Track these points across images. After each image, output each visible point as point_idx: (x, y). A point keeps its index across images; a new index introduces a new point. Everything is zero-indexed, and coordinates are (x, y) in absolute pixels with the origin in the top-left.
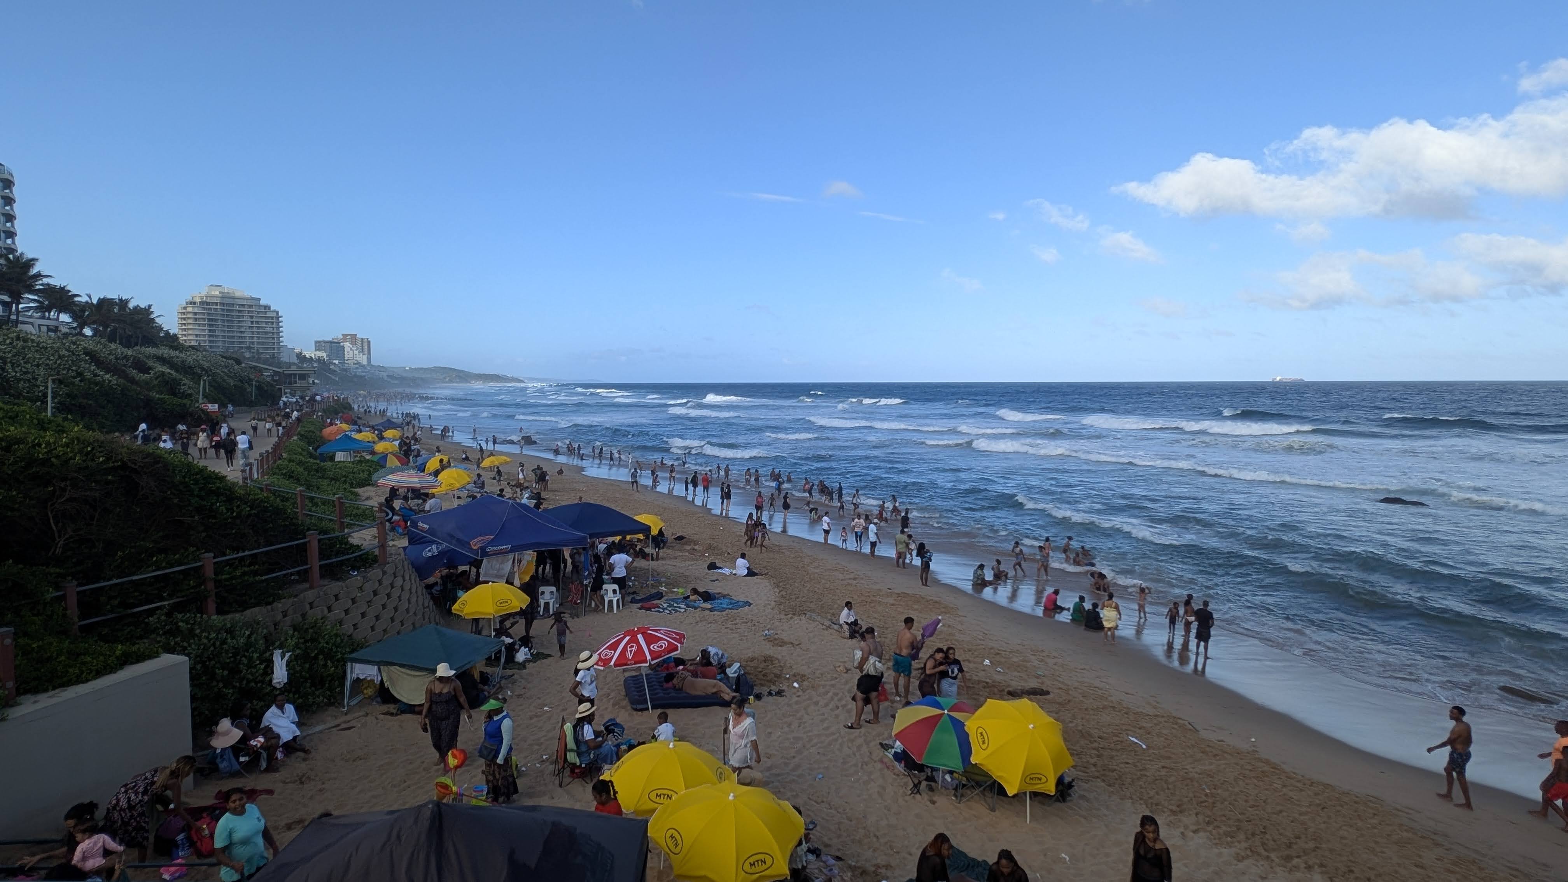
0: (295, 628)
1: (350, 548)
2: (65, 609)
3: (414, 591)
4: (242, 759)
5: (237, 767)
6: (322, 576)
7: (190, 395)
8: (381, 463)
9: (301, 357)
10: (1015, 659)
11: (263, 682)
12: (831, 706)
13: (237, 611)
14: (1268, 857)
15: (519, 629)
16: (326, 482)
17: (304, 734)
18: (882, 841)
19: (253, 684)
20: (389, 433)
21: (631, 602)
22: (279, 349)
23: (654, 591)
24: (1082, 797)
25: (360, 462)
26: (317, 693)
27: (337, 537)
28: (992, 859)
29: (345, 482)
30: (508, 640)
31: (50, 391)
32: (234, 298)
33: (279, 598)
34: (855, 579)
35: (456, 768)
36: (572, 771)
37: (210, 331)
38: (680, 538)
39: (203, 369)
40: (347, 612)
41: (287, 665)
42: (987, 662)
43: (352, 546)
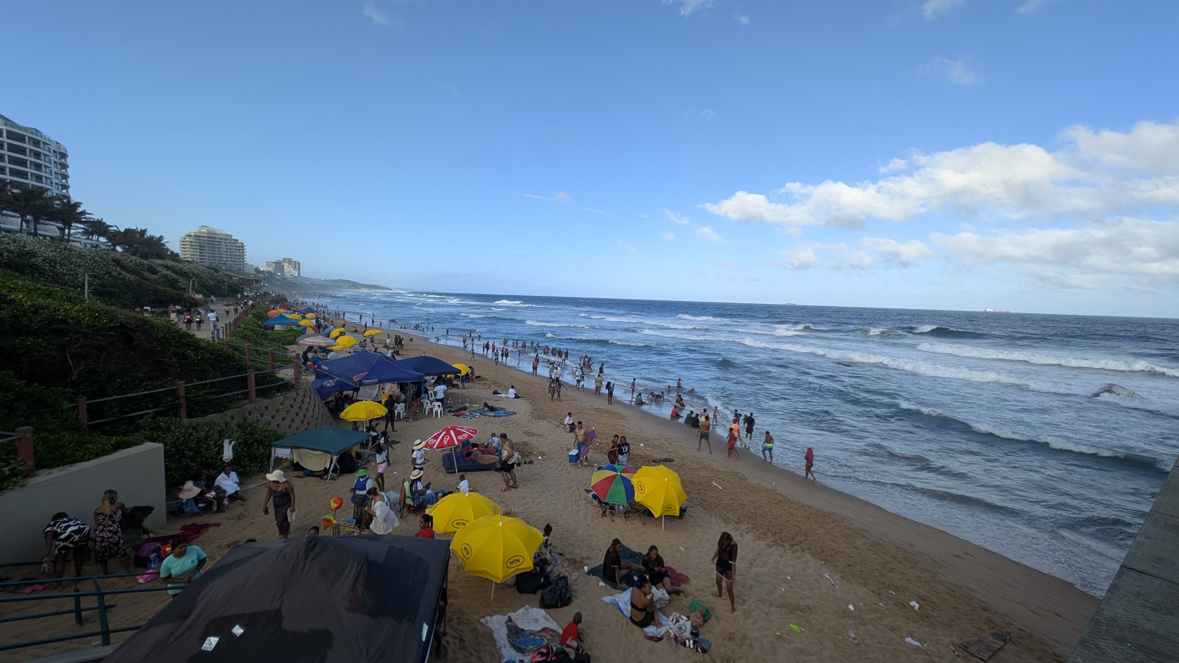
0: (239, 426)
1: (276, 380)
2: (78, 415)
3: (317, 405)
4: (200, 505)
5: (197, 510)
6: (257, 396)
7: (184, 289)
8: (303, 331)
9: (257, 270)
10: (656, 443)
11: (216, 459)
12: (559, 469)
13: (200, 416)
14: (783, 545)
15: (381, 427)
16: (267, 342)
17: (243, 489)
18: (585, 543)
19: (210, 460)
20: (309, 315)
21: (449, 412)
22: (243, 265)
23: (462, 406)
24: (690, 516)
25: (290, 331)
26: (252, 465)
27: (268, 373)
28: (645, 552)
29: (279, 342)
30: (375, 434)
31: (86, 282)
32: (216, 234)
33: (229, 408)
34: (573, 400)
35: (337, 508)
36: (409, 509)
37: (200, 252)
38: (478, 377)
39: (194, 274)
40: (273, 417)
41: (233, 449)
42: (642, 445)
43: (278, 378)
